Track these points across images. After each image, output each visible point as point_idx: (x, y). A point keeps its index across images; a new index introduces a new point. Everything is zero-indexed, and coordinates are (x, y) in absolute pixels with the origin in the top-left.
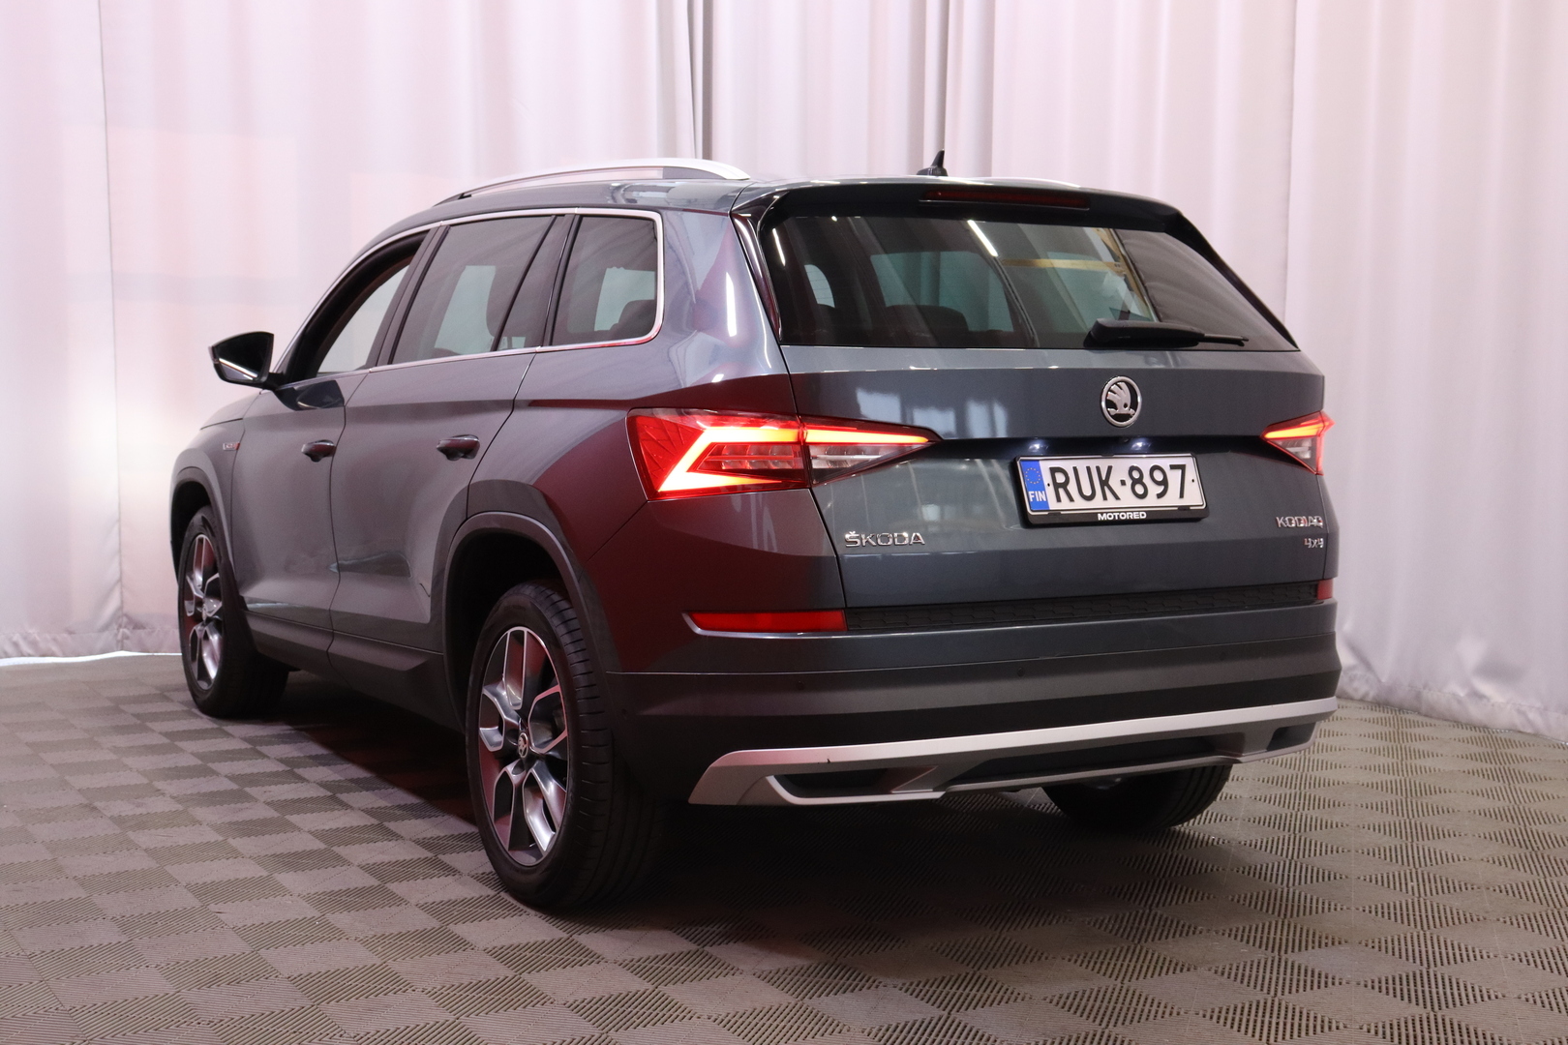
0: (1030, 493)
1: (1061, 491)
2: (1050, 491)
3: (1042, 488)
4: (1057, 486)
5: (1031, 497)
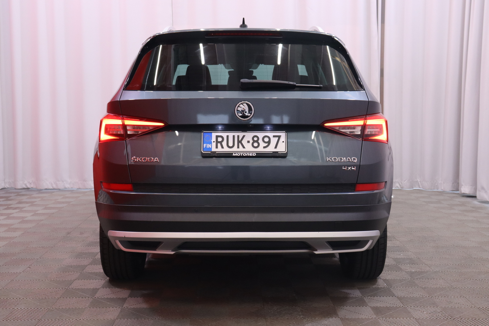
0: (204, 144)
1: (219, 145)
2: (214, 144)
3: (211, 143)
4: (217, 142)
5: (205, 146)
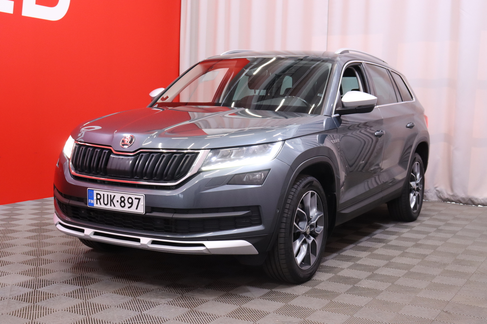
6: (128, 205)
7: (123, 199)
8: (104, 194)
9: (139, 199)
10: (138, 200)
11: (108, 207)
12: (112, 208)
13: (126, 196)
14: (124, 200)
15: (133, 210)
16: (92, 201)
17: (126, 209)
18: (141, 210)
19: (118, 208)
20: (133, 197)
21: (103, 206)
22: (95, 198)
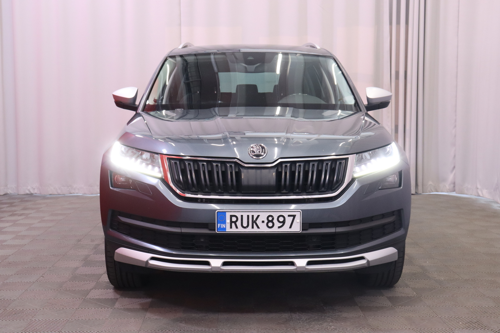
6: (277, 224)
7: (270, 219)
8: (242, 216)
9: (294, 216)
10: (292, 218)
11: (249, 230)
12: (256, 230)
13: (275, 215)
14: (273, 219)
15: (286, 229)
16: (223, 226)
17: (275, 230)
18: (297, 228)
19: (263, 229)
20: (286, 215)
21: (240, 230)
22: (228, 221)
